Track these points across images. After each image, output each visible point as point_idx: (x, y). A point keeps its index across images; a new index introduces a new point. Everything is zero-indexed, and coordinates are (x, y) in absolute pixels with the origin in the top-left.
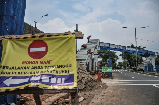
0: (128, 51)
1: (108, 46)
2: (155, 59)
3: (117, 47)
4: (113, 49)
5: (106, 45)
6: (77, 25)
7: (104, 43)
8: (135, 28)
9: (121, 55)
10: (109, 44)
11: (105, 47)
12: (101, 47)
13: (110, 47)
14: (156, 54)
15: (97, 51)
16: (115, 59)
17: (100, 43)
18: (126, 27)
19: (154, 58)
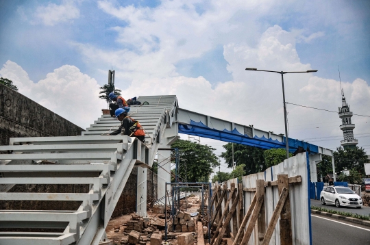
0: (257, 142)
1: (204, 122)
2: (317, 165)
3: (228, 129)
4: (217, 134)
5: (197, 120)
6: (111, 74)
7: (190, 114)
8: (282, 73)
9: (223, 155)
10: (206, 117)
11: (193, 126)
12: (180, 124)
13: (209, 126)
14: (320, 151)
15: (168, 138)
16: (210, 166)
17: (177, 112)
18: (255, 70)
19: (314, 162)
